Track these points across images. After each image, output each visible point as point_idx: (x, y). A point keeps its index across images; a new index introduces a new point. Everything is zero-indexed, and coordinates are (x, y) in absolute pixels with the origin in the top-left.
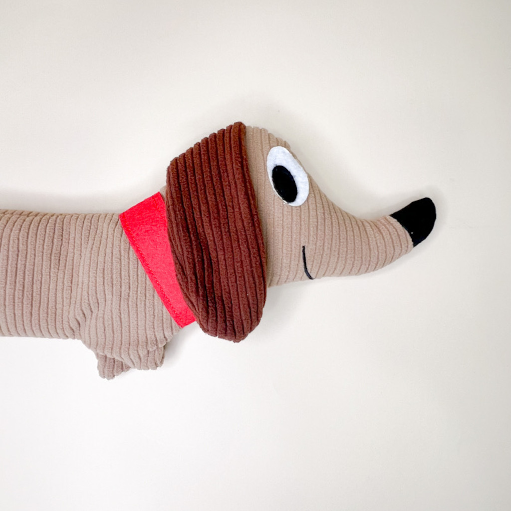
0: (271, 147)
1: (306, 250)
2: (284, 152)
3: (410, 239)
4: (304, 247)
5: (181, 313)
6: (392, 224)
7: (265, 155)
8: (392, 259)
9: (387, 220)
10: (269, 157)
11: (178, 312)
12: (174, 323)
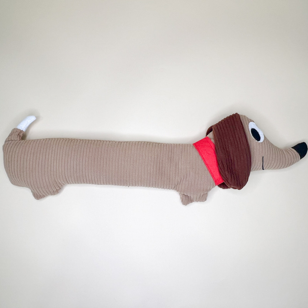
0: (249, 122)
1: (264, 158)
2: (253, 124)
3: (299, 156)
4: (263, 157)
5: (217, 180)
6: (293, 151)
7: (248, 124)
8: (293, 163)
9: (290, 149)
10: (249, 125)
11: (216, 179)
12: (214, 184)
